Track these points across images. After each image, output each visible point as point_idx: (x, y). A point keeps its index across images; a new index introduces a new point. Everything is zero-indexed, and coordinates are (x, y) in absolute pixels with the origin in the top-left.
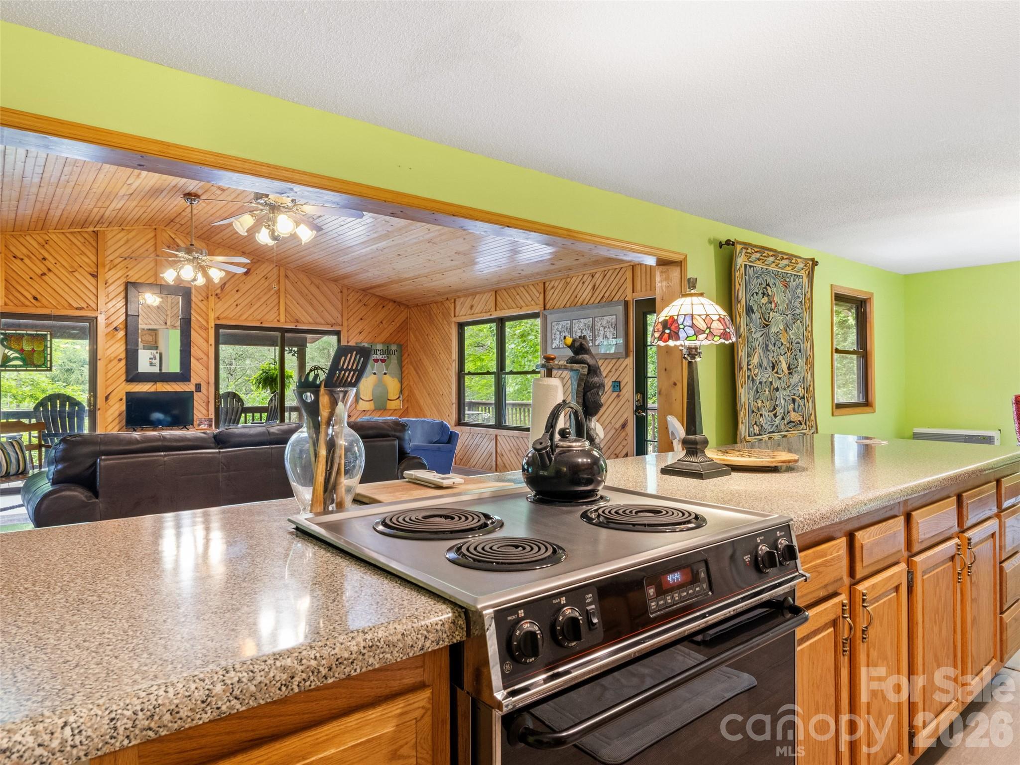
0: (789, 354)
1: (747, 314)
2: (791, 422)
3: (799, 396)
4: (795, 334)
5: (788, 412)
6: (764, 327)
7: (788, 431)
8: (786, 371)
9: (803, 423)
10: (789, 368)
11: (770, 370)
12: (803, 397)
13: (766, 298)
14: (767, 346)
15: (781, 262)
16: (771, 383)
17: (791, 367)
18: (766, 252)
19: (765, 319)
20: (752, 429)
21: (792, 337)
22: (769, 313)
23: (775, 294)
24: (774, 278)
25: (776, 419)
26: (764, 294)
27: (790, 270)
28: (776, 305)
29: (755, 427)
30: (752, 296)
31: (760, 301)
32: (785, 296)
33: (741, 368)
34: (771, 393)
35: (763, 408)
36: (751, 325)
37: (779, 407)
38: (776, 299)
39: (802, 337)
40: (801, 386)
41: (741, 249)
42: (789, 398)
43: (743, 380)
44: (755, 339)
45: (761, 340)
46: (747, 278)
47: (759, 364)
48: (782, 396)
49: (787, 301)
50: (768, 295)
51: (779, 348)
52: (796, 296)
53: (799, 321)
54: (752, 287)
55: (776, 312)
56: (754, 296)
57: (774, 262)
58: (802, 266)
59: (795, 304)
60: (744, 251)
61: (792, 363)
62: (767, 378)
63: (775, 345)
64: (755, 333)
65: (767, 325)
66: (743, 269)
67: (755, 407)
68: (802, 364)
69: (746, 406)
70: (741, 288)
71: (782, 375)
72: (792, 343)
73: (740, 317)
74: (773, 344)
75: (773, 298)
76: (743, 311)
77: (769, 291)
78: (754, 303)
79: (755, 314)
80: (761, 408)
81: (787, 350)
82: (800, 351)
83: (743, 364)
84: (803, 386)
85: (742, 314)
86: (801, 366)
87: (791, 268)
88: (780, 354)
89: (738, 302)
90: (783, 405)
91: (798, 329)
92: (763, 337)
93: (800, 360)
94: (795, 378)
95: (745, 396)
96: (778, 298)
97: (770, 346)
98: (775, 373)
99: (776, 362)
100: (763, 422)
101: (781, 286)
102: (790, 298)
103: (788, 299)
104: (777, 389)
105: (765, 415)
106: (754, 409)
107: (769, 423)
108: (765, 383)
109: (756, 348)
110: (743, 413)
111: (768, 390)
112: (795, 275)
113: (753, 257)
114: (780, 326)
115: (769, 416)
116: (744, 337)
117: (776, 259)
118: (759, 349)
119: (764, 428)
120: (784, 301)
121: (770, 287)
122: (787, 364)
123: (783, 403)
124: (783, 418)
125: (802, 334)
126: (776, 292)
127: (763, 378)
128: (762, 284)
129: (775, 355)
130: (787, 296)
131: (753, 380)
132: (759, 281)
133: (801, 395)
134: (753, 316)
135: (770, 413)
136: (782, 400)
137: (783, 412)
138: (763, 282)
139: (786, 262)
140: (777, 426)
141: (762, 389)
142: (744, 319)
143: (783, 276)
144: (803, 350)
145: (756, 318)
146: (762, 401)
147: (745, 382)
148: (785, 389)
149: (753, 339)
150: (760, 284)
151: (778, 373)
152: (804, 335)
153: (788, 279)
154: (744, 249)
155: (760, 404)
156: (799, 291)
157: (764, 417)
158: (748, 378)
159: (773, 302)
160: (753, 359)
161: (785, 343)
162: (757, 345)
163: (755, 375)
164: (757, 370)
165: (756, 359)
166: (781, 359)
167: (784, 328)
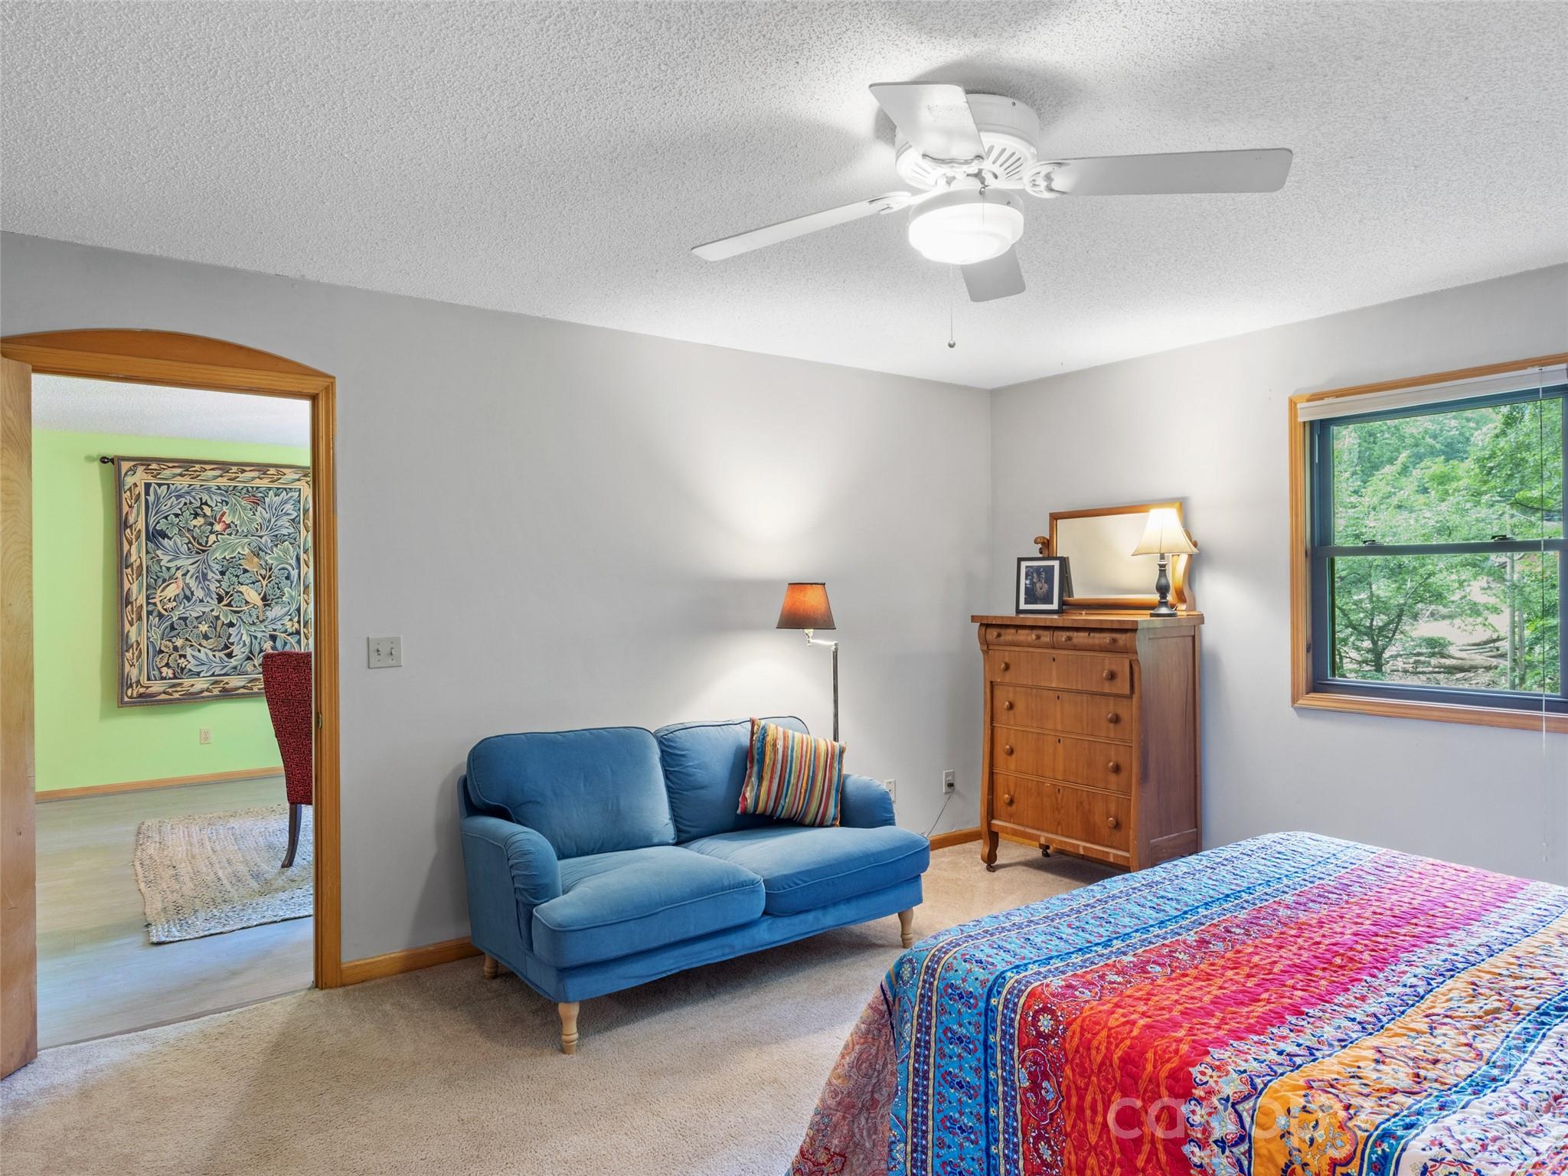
0: (265, 583)
1: (148, 538)
3: (285, 632)
4: (278, 559)
6: (197, 553)
8: (260, 603)
10: (264, 599)
11: (216, 602)
12: (298, 633)
13: (201, 519)
14: (205, 576)
15: (240, 475)
16: (217, 618)
17: (269, 597)
18: (197, 466)
19: (200, 544)
20: (156, 673)
21: (270, 562)
22: (207, 537)
23: (224, 513)
24: (221, 494)
25: (232, 660)
26: (196, 515)
27: (264, 483)
28: (229, 526)
29: (165, 670)
30: (166, 518)
31: (187, 523)
32: (254, 515)
33: (128, 602)
34: (218, 629)
35: (188, 648)
36: (159, 552)
37: (238, 644)
38: (227, 519)
39: (293, 562)
40: (291, 620)
41: (134, 466)
42: (264, 634)
43: (134, 616)
44: (168, 569)
45: (192, 569)
46: (151, 498)
47: (181, 596)
48: (244, 632)
49: (260, 520)
50: (205, 515)
51: (237, 576)
52: (280, 513)
53: (287, 543)
54: (163, 508)
55: (230, 534)
56: (169, 518)
57: (221, 476)
58: (297, 477)
59: (279, 523)
60: (141, 469)
61: (270, 592)
62: (204, 613)
63: (223, 573)
64: (169, 561)
65: (204, 551)
66: (141, 489)
67: (166, 646)
68: (293, 593)
69: (141, 646)
70: (135, 510)
71: (245, 608)
72: (270, 569)
73: (130, 544)
74: (217, 572)
75: (220, 519)
76: (138, 537)
77: (207, 510)
78: (169, 526)
79: (170, 539)
80: (183, 647)
81: (260, 578)
82: (288, 578)
83: (134, 597)
84: (296, 619)
85: (134, 541)
86: (291, 596)
87: (266, 481)
88: (239, 582)
89: (126, 527)
90: (248, 642)
91: (286, 552)
92: (197, 565)
93: (286, 590)
94: (276, 611)
95: (140, 635)
96: (234, 518)
97: (210, 575)
98: (225, 606)
99: (227, 593)
100: (186, 663)
101: (243, 503)
102: (267, 516)
103: (264, 519)
104: (231, 625)
105: (193, 656)
106: (163, 648)
107: (214, 665)
108: (197, 618)
109: (171, 578)
110: (133, 654)
111: (207, 625)
112: (278, 489)
113: (167, 473)
114: (239, 550)
115: (214, 656)
116: (138, 567)
117: (227, 472)
118: (184, 580)
119: (190, 670)
120: (251, 521)
121: (210, 506)
122: (260, 594)
123: (249, 640)
124: (249, 658)
125: (294, 558)
126: (228, 511)
127: (192, 613)
128: (191, 503)
129: (224, 585)
130: (258, 514)
131: (160, 616)
132: (183, 500)
133: (290, 631)
134: (166, 542)
135: (216, 653)
136: (245, 637)
137: (247, 650)
138: (193, 501)
139: (255, 474)
140: (235, 668)
141: (186, 625)
142: (139, 546)
143: (248, 491)
144: (296, 576)
145: (175, 542)
146: (187, 639)
147: (140, 618)
148: (254, 624)
149: (164, 568)
150: (185, 504)
151: (232, 606)
152: (298, 559)
153: (260, 495)
154: (142, 465)
155: (179, 642)
156: (289, 507)
157: (189, 657)
158: (149, 613)
159: (219, 523)
160: (162, 591)
161: (255, 570)
162: (179, 574)
163: (166, 610)
164: (174, 604)
165: (172, 591)
166: (243, 589)
167: (252, 552)
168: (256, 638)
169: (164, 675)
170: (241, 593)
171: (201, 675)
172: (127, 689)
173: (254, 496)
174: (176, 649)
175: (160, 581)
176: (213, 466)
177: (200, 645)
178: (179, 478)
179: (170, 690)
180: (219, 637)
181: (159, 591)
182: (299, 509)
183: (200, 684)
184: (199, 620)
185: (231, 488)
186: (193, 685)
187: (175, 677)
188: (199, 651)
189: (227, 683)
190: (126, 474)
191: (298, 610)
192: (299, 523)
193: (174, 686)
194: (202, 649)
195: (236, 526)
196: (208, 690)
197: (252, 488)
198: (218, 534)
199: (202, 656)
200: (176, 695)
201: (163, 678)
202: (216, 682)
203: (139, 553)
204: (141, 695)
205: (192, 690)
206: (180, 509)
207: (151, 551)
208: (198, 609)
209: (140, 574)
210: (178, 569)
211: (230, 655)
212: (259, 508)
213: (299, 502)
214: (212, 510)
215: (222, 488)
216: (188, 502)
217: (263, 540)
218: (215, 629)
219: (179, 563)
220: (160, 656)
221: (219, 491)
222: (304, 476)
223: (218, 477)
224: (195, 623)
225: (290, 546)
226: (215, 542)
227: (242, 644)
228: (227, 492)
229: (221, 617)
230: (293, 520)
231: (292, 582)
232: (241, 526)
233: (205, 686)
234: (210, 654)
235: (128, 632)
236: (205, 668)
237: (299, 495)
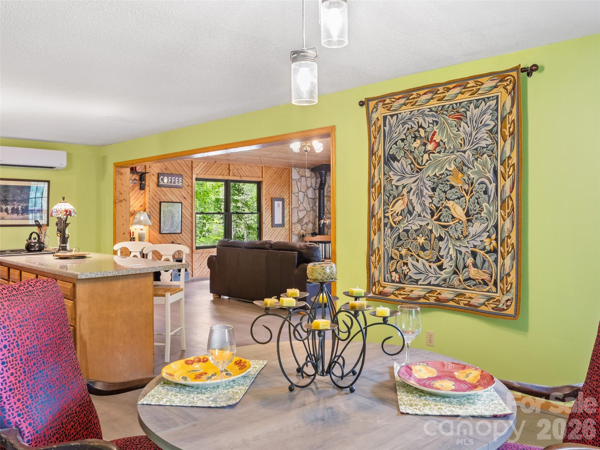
0: (468, 198)
1: (385, 163)
2: (470, 279)
3: (484, 249)
4: (478, 173)
5: (465, 267)
6: (417, 172)
7: (465, 289)
8: (464, 219)
9: (491, 284)
10: (467, 214)
11: (430, 217)
12: (495, 251)
13: (418, 141)
14: (422, 191)
15: (447, 94)
16: (431, 231)
17: (471, 213)
18: (415, 93)
19: (418, 164)
20: (388, 276)
21: (472, 176)
22: (422, 157)
23: (435, 133)
24: (433, 116)
25: (442, 272)
26: (415, 138)
27: (465, 97)
28: (438, 145)
29: (394, 274)
30: (396, 143)
31: (410, 146)
32: (459, 130)
33: (373, 216)
34: (432, 242)
35: (409, 257)
36: (391, 173)
37: (447, 258)
38: (437, 138)
39: (491, 175)
40: (489, 237)
41: (376, 104)
42: (467, 250)
43: (376, 227)
44: (397, 187)
45: (414, 186)
46: (387, 129)
47: (406, 211)
48: (451, 246)
49: (463, 135)
50: (421, 137)
51: (445, 192)
52: (480, 125)
53: (485, 155)
54: (394, 135)
55: (439, 152)
56: (398, 143)
57: (432, 99)
58: (493, 83)
59: (479, 136)
60: (380, 104)
61: (472, 208)
62: (421, 226)
63: (434, 190)
64: (398, 181)
65: (421, 170)
66: (381, 122)
67: (395, 254)
68: (491, 209)
69: (380, 252)
70: (377, 140)
71: (452, 223)
72: (472, 183)
73: (375, 168)
74: (429, 189)
75: (432, 138)
76: (379, 162)
77: (422, 133)
78: (398, 150)
79: (398, 161)
80: (406, 256)
81: (464, 192)
82: (485, 192)
83: (376, 212)
84: (494, 237)
85: (377, 165)
86: (489, 211)
87: (467, 95)
88: (446, 198)
89: (373, 154)
90: (454, 256)
91: (484, 165)
92: (417, 183)
93: (485, 205)
94: (476, 227)
95: (379, 243)
96: (442, 136)
97: (425, 191)
98: (435, 220)
99: (437, 208)
100: (408, 270)
101: (450, 120)
102: (468, 130)
103: (465, 133)
104: (441, 239)
105: (413, 265)
106: (393, 256)
107: (431, 275)
108: (416, 231)
109: (399, 195)
110: (376, 258)
111: (423, 238)
112: (478, 100)
113: (396, 104)
114: (447, 166)
115: (430, 266)
116: (379, 186)
117: (436, 93)
118: (408, 196)
119: (411, 277)
120: (456, 136)
121: (423, 128)
122: (464, 209)
123: (455, 255)
124: (455, 273)
125: (492, 171)
126: (437, 131)
127: (412, 226)
128: (412, 128)
129: (435, 200)
130: (461, 129)
131: (392, 228)
132: (406, 126)
133: (488, 248)
134: (395, 164)
135: (432, 264)
136: (452, 252)
137: (453, 265)
138: (413, 125)
139: (457, 90)
140: (445, 280)
141: (408, 237)
142: (380, 169)
143: (453, 108)
144: (494, 190)
145: (402, 165)
146: (409, 250)
147: (379, 229)
148: (459, 239)
149: (394, 187)
150: (408, 129)
151: (440, 221)
152: (495, 172)
153: (463, 109)
154: (381, 101)
155: (404, 252)
156: (487, 117)
157: (410, 266)
158: (385, 225)
159: (431, 143)
160: (393, 207)
161: (460, 185)
162: (405, 192)
163: (394, 222)
164: (401, 217)
165: (399, 206)
166: (450, 204)
167: (457, 167)
168: (461, 253)
169: (393, 278)
170: (448, 208)
171: (420, 283)
172: (373, 286)
173: (458, 112)
174: (401, 257)
175: (391, 197)
176: (454, 85)
177: (418, 255)
178: (404, 107)
179: (396, 292)
180: (433, 249)
181: (391, 206)
182: (497, 119)
183: (418, 291)
184: (418, 232)
185: (440, 108)
186: (412, 291)
187: (400, 282)
188: (417, 261)
189: (439, 294)
190: (372, 112)
191: (496, 226)
192: (497, 133)
193: (399, 289)
194: (420, 259)
195: (444, 143)
196: (424, 297)
197: (456, 104)
198: (430, 153)
199: (420, 265)
200: (400, 298)
201: (393, 281)
202: (431, 291)
203: (380, 175)
204: (381, 293)
205: (412, 295)
206: (405, 134)
207: (386, 173)
208: (416, 223)
209: (380, 193)
210: (404, 187)
211: (441, 268)
212: (463, 124)
213: (497, 110)
214: (425, 132)
215: (433, 109)
216: (410, 127)
217: (466, 155)
218: (430, 241)
219: (404, 182)
220: (392, 262)
221: (431, 113)
222: (500, 81)
223: (430, 100)
224: (415, 236)
225: (488, 158)
226: (427, 161)
227: (449, 259)
228: (436, 112)
229: (434, 231)
230: (491, 131)
231: (489, 197)
232: (448, 143)
233: (423, 293)
234: (427, 264)
235: (373, 240)
236: (422, 277)
237: (497, 103)
